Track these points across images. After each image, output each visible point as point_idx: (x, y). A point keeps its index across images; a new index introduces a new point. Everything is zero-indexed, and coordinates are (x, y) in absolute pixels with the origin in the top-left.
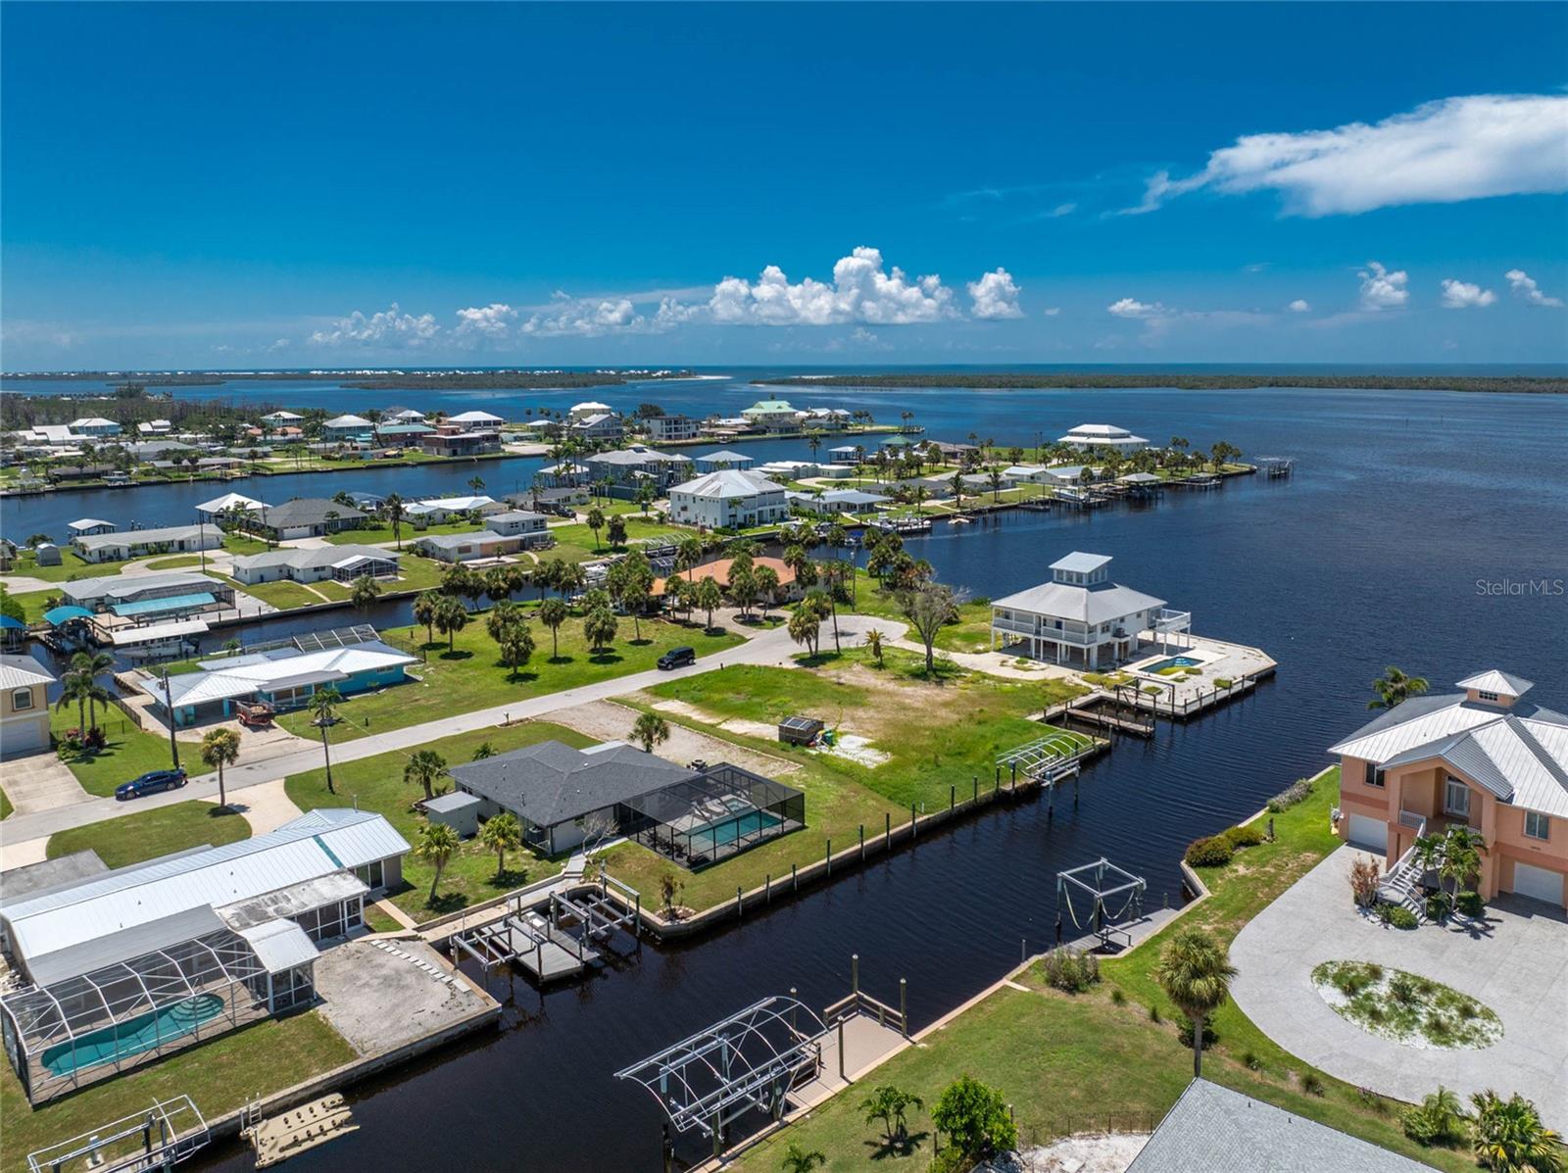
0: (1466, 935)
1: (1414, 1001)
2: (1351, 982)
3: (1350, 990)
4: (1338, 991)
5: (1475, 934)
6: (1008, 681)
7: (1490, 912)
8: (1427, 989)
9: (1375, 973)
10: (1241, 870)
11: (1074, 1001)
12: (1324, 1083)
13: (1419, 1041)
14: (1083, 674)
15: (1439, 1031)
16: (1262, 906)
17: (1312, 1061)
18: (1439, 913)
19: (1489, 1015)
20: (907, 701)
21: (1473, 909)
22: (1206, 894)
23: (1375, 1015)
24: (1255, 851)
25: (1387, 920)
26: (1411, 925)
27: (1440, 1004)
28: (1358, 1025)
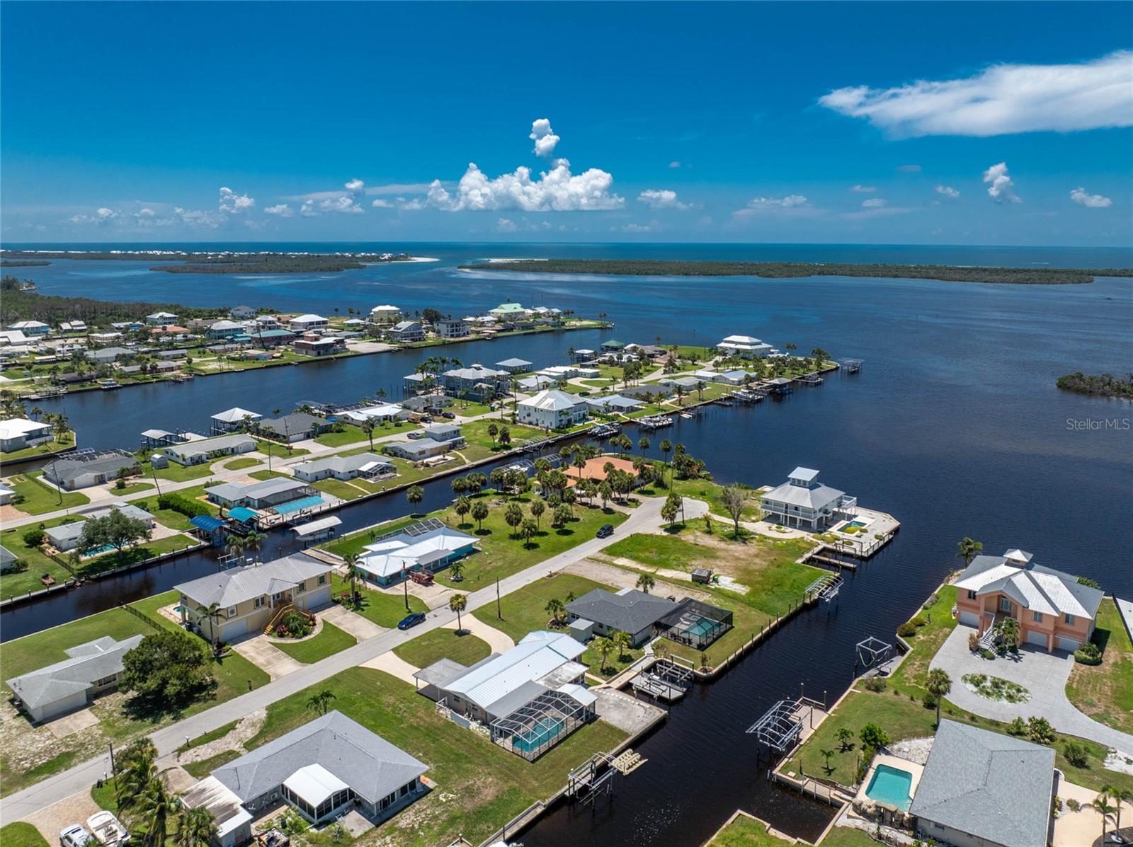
0: (1013, 661)
1: (1001, 687)
2: (977, 681)
3: (977, 685)
4: (972, 686)
5: (1016, 661)
6: (779, 540)
7: (1020, 651)
8: (1004, 683)
9: (984, 678)
10: (922, 638)
11: (881, 695)
12: (977, 719)
13: (1005, 702)
14: (812, 535)
15: (1010, 698)
16: (935, 653)
17: (970, 711)
18: (1002, 653)
19: (1026, 691)
20: (736, 554)
21: (1014, 650)
22: (911, 649)
23: (988, 693)
24: (925, 629)
25: (984, 656)
26: (992, 658)
27: (1009, 688)
28: (982, 697)
